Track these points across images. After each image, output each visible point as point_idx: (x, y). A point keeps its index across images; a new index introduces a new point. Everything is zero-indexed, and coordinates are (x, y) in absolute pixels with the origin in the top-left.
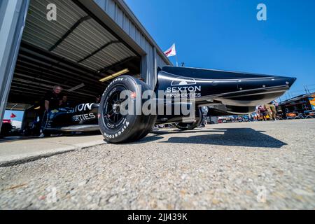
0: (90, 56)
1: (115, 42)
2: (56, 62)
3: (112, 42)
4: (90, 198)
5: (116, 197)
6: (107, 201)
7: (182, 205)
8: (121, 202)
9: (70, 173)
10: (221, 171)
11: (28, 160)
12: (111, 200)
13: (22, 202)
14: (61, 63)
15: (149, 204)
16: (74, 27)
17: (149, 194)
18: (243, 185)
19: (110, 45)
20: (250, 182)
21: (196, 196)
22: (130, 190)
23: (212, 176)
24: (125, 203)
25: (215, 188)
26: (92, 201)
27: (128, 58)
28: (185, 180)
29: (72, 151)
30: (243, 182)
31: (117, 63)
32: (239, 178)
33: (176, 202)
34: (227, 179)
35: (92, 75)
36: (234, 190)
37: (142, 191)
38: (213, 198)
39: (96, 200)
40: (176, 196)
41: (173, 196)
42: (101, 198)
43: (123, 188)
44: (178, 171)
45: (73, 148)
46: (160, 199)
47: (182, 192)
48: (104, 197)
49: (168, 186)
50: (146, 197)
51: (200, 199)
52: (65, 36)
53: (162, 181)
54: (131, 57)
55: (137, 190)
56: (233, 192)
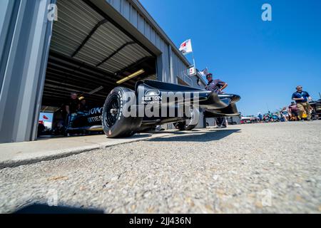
0: (107, 59)
1: (130, 43)
2: (78, 67)
3: (128, 43)
4: (125, 192)
5: (150, 193)
6: (143, 196)
7: (222, 205)
8: (157, 197)
9: (101, 169)
10: (257, 173)
11: (62, 156)
12: (146, 195)
13: (66, 191)
14: (82, 68)
15: (185, 202)
16: (92, 32)
17: (183, 193)
18: (288, 190)
19: (126, 47)
20: (298, 187)
21: (235, 198)
22: (162, 188)
23: (248, 178)
24: (161, 199)
25: (255, 191)
26: (128, 195)
27: (143, 58)
28: (218, 180)
29: (98, 148)
30: (289, 187)
31: (132, 65)
32: (282, 182)
33: (214, 202)
34: (268, 181)
35: (110, 78)
36: (279, 195)
37: (175, 189)
38: (255, 201)
39: (132, 194)
40: (213, 197)
41: (209, 196)
42: (136, 193)
43: (155, 184)
44: (208, 171)
45: (98, 146)
46: (196, 198)
47: (219, 193)
48: (138, 192)
49: (201, 186)
50: (180, 195)
51: (241, 201)
52: (85, 42)
53: (193, 180)
54: (146, 57)
55: (169, 188)
56: (277, 196)
